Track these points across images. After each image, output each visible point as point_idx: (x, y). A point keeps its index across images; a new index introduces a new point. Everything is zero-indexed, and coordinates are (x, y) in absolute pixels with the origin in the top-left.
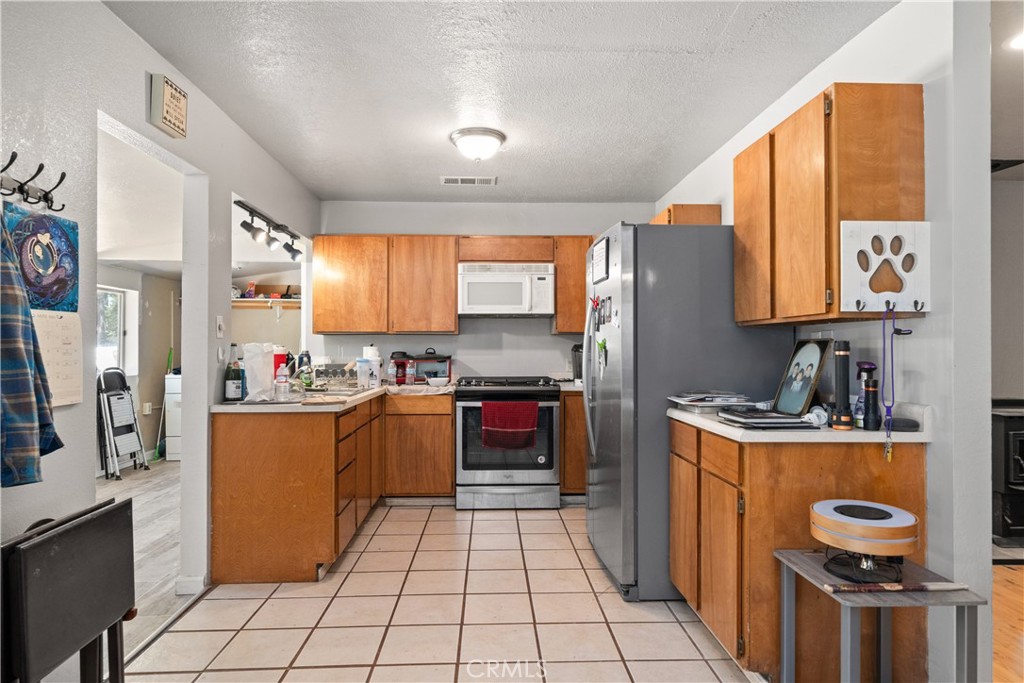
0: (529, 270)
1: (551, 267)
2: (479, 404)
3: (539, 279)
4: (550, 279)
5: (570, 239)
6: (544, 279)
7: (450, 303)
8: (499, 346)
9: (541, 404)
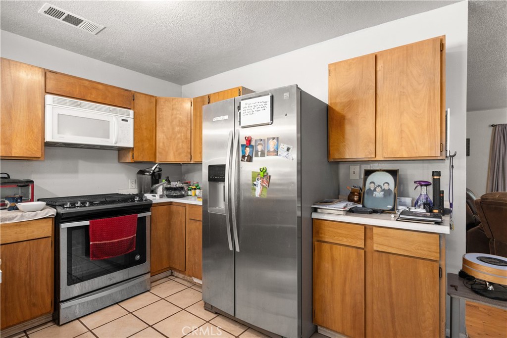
0: (115, 112)
1: (131, 112)
2: (87, 223)
3: (123, 120)
4: (131, 122)
5: (144, 96)
6: (127, 121)
7: (36, 130)
8: (76, 171)
9: (139, 215)
